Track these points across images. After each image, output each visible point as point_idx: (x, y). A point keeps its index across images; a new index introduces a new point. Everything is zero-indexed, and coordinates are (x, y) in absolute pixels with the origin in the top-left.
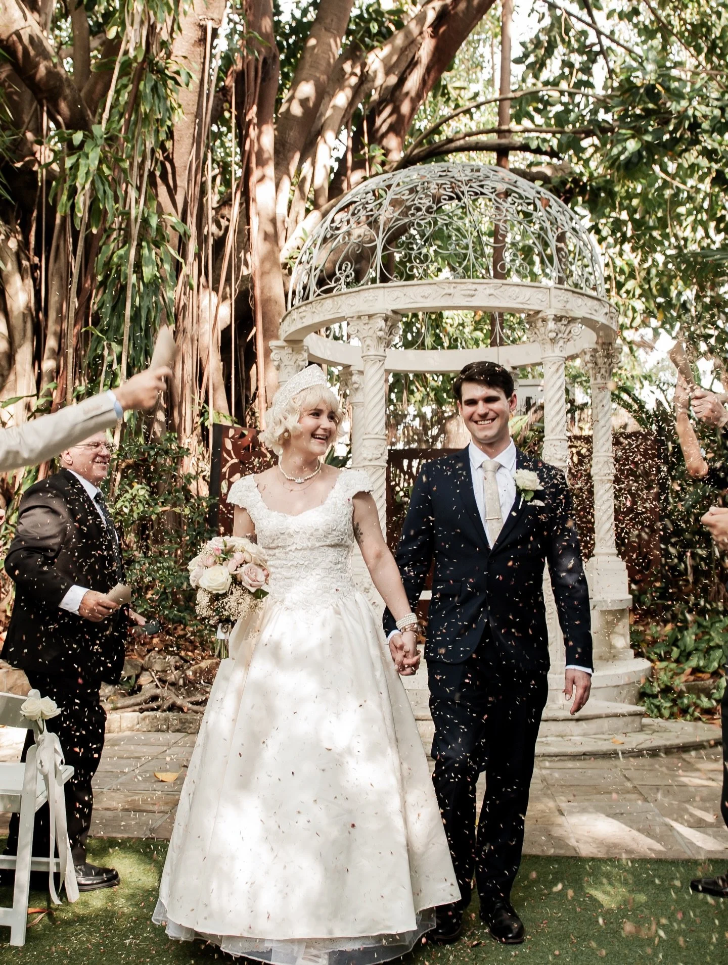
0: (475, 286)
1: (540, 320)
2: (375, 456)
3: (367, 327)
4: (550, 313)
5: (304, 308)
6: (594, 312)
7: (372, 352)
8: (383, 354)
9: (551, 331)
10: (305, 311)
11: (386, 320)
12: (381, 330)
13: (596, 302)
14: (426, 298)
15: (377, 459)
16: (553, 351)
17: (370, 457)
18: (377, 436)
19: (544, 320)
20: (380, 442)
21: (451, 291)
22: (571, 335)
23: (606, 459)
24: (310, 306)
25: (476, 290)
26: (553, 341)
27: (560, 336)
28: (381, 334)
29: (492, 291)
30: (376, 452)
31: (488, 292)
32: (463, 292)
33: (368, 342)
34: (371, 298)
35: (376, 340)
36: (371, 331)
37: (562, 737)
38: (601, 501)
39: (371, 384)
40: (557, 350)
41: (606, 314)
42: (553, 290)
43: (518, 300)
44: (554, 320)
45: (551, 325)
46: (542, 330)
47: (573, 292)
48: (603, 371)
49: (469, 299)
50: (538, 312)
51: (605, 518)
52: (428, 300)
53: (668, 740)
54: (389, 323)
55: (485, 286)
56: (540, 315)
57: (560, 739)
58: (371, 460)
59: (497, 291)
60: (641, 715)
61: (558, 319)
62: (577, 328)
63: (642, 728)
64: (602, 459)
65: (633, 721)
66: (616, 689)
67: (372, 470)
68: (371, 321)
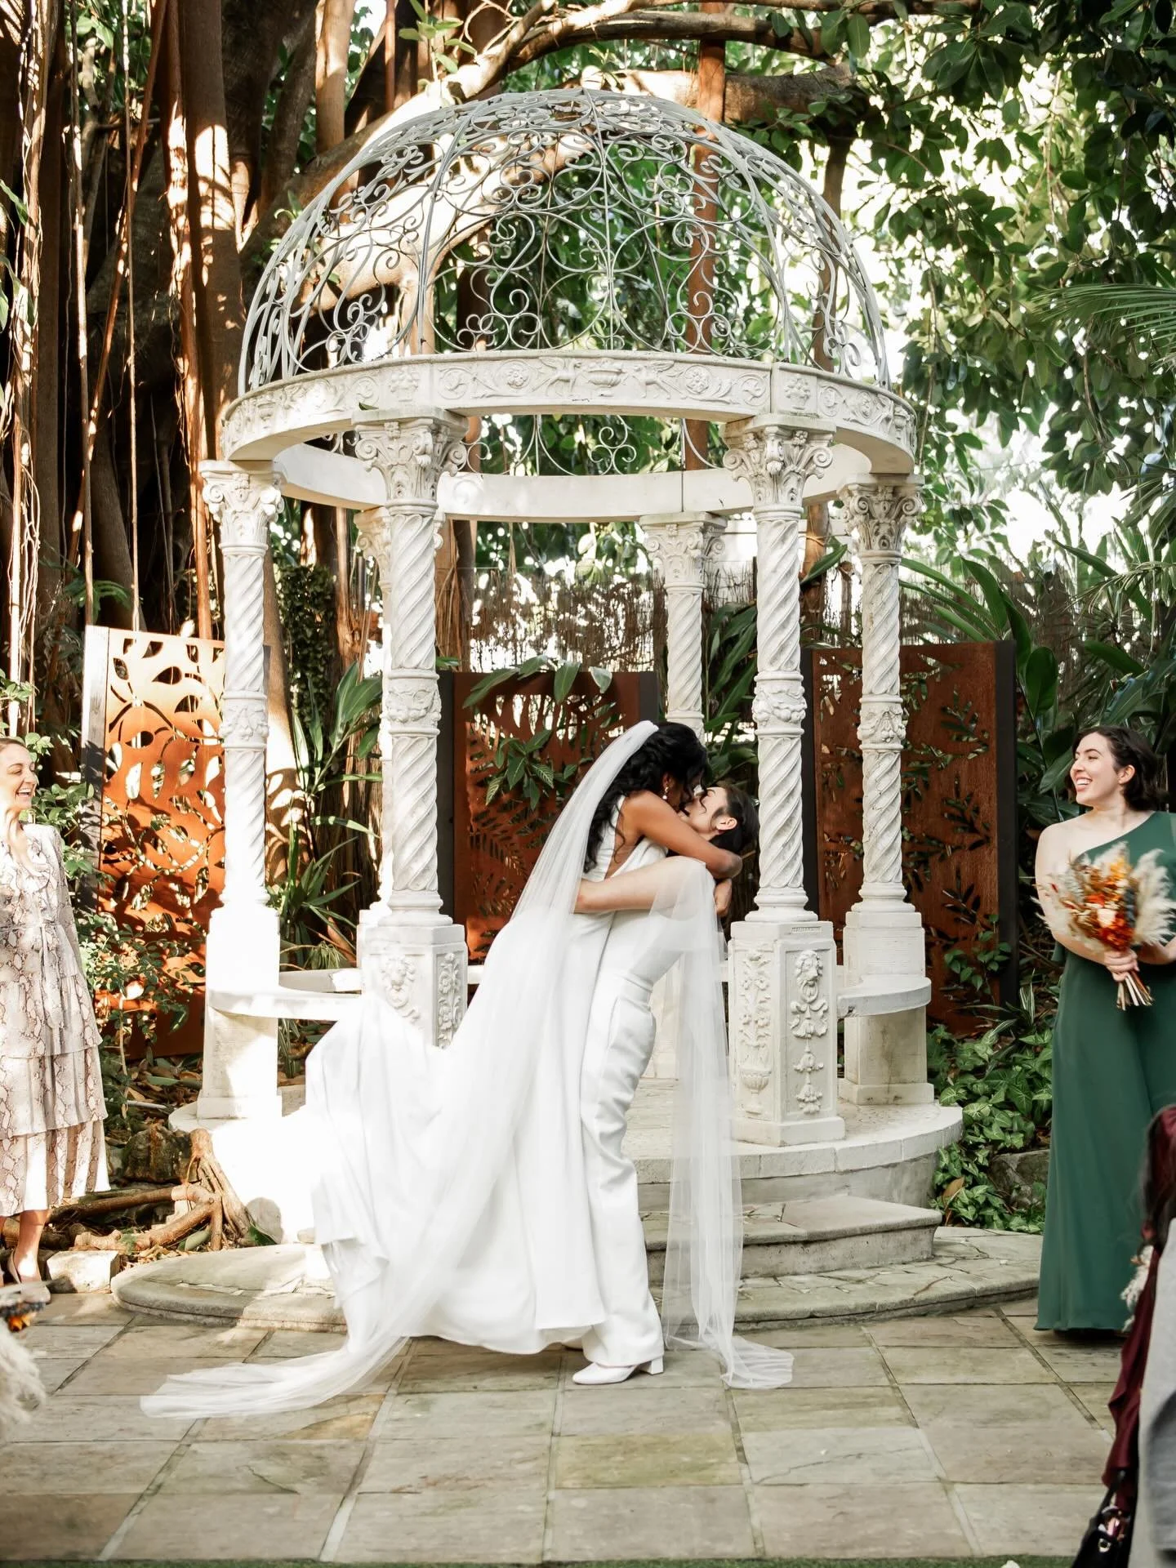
0: (618, 365)
1: (751, 436)
2: (412, 713)
3: (395, 445)
4: (769, 421)
5: (267, 397)
6: (861, 419)
7: (407, 497)
8: (431, 502)
9: (772, 459)
10: (270, 404)
11: (436, 432)
12: (424, 453)
13: (865, 397)
14: (519, 387)
15: (416, 719)
16: (777, 501)
17: (402, 715)
18: (416, 673)
19: (759, 436)
20: (422, 684)
21: (569, 373)
22: (813, 466)
23: (886, 708)
24: (279, 393)
25: (619, 373)
26: (776, 478)
27: (789, 468)
28: (425, 460)
29: (652, 376)
30: (416, 705)
31: (644, 376)
32: (594, 377)
33: (400, 476)
34: (405, 384)
35: (415, 474)
36: (405, 454)
37: (775, 1277)
38: (876, 793)
39: (404, 564)
40: (784, 498)
41: (888, 419)
42: (777, 374)
43: (707, 395)
44: (777, 435)
45: (772, 448)
46: (755, 455)
47: (819, 377)
48: (884, 530)
49: (606, 392)
50: (748, 419)
51: (883, 824)
52: (521, 392)
53: (978, 1278)
54: (443, 438)
55: (640, 364)
56: (751, 426)
57: (771, 1282)
58: (404, 722)
59: (663, 376)
60: (930, 1226)
61: (788, 432)
62: (822, 450)
63: (933, 1255)
64: (879, 709)
65: (915, 1240)
66: (890, 1170)
67: (408, 742)
68: (405, 434)
